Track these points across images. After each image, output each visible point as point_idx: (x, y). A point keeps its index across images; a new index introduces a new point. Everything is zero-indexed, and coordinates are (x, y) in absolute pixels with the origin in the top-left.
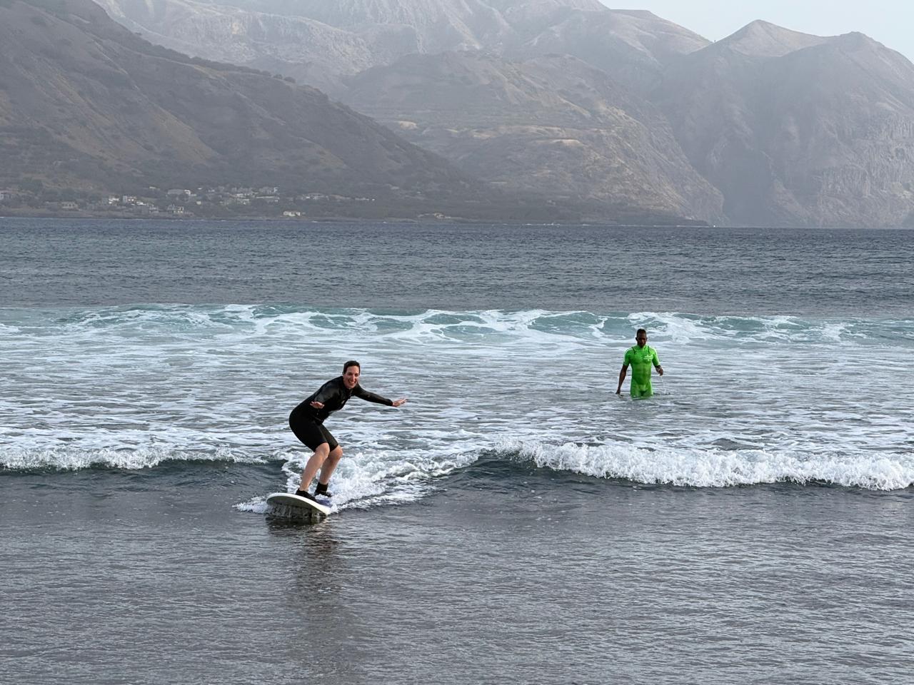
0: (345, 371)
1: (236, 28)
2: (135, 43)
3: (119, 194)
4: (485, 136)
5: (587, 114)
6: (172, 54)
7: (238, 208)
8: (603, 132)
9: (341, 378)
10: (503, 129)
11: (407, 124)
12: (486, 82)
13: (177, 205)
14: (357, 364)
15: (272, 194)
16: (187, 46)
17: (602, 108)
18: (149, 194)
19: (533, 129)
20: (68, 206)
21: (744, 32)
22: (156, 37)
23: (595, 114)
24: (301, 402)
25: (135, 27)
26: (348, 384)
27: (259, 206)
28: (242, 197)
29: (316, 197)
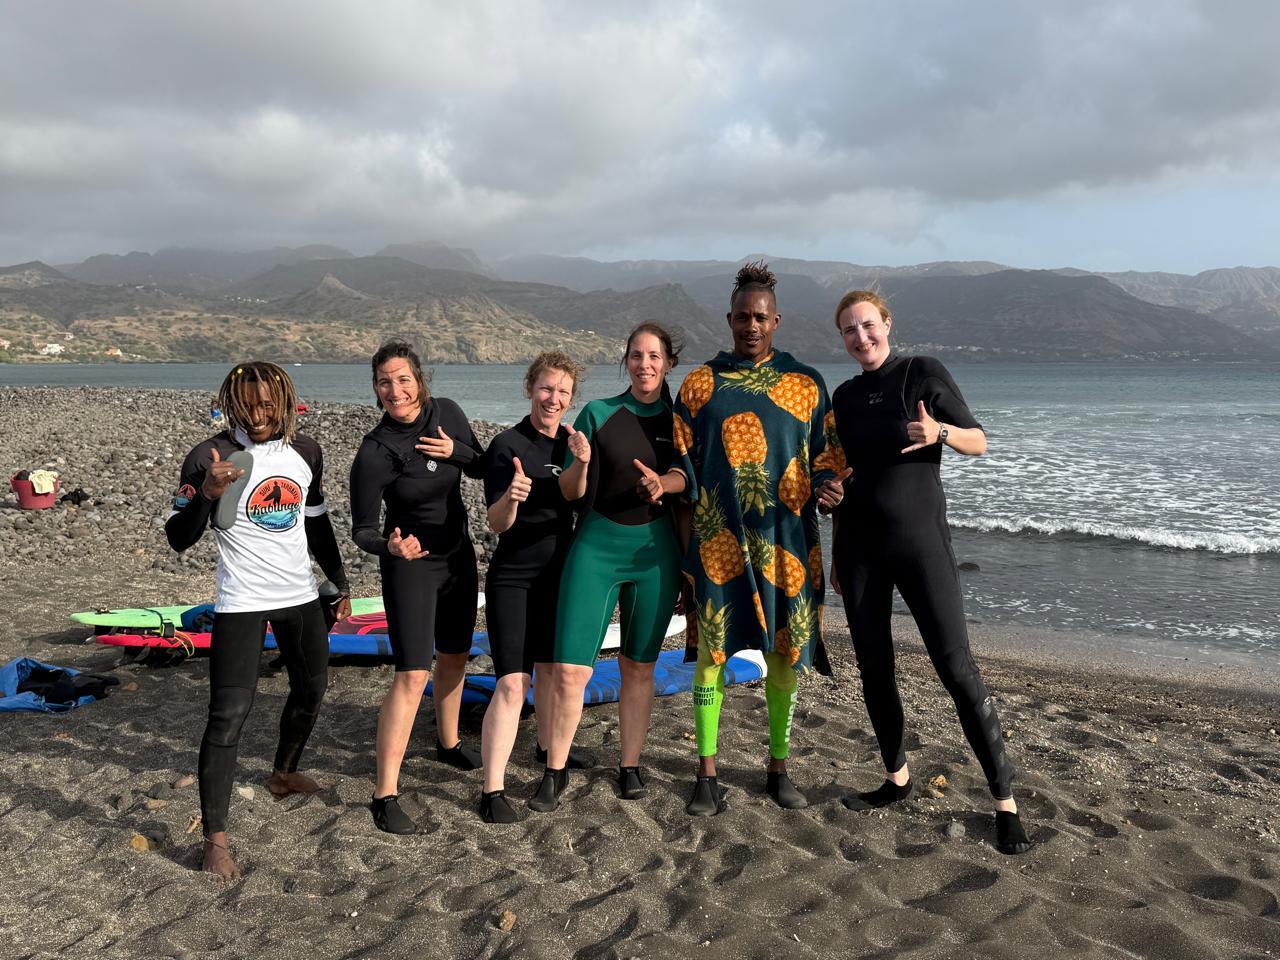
1: (1169, 293)
2: (1135, 300)
3: (1129, 354)
4: (1269, 329)
7: (1174, 359)
11: (1237, 326)
12: (1269, 309)
13: (1152, 358)
15: (1187, 353)
18: (1140, 354)
25: (1133, 295)
27: (1182, 357)
28: (1175, 354)
29: (1204, 354)
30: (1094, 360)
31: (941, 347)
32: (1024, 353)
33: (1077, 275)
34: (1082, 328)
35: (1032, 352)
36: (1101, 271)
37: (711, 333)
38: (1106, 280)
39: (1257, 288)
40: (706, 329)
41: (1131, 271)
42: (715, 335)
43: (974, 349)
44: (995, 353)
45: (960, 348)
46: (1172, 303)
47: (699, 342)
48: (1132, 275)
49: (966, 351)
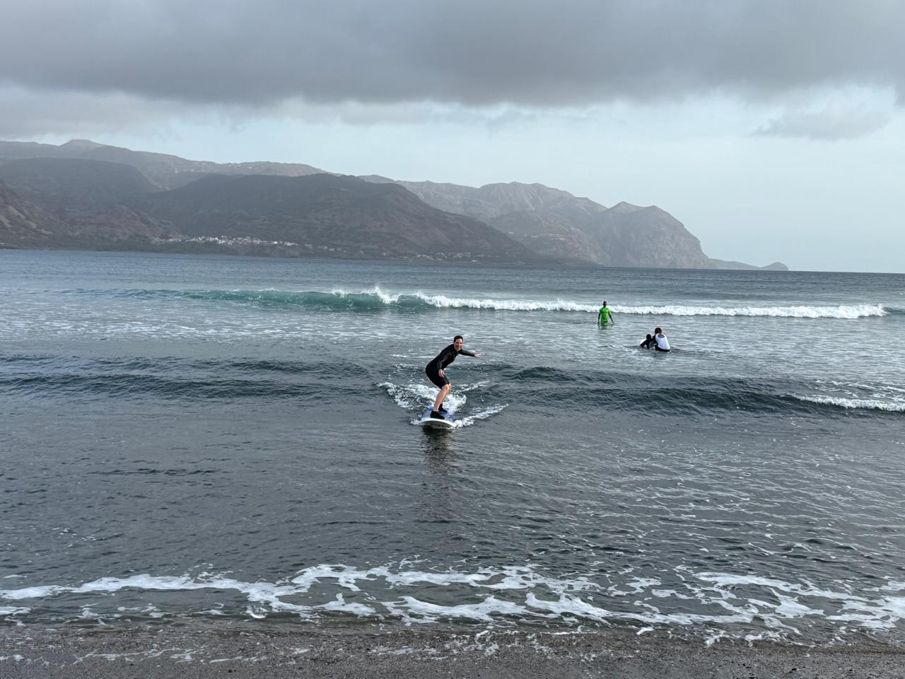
0: (455, 341)
1: (458, 202)
2: (427, 206)
3: (421, 253)
4: (535, 237)
5: (568, 230)
6: (438, 210)
7: (458, 259)
8: (572, 236)
9: (453, 345)
10: (541, 235)
11: (511, 233)
12: (536, 220)
13: (440, 258)
14: (461, 338)
15: (468, 254)
16: (443, 208)
17: (573, 229)
18: (430, 254)
19: (551, 235)
20: (405, 257)
21: (619, 205)
22: (434, 205)
23: (570, 230)
24: (435, 357)
25: (427, 202)
26: (456, 348)
27: (464, 258)
28: (459, 255)
29: (482, 256)
30: (392, 258)
31: (259, 242)
32: (332, 250)
33: (382, 182)
34: (383, 229)
35: (339, 249)
36: (403, 179)
37: (23, 217)
38: (405, 188)
39: (527, 201)
40: (16, 213)
41: (427, 181)
42: (28, 219)
43: (289, 244)
44: (307, 248)
45: (276, 243)
46: (460, 211)
47: (9, 226)
48: (429, 184)
49: (280, 245)
